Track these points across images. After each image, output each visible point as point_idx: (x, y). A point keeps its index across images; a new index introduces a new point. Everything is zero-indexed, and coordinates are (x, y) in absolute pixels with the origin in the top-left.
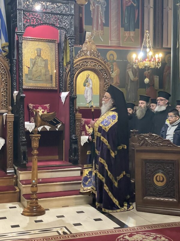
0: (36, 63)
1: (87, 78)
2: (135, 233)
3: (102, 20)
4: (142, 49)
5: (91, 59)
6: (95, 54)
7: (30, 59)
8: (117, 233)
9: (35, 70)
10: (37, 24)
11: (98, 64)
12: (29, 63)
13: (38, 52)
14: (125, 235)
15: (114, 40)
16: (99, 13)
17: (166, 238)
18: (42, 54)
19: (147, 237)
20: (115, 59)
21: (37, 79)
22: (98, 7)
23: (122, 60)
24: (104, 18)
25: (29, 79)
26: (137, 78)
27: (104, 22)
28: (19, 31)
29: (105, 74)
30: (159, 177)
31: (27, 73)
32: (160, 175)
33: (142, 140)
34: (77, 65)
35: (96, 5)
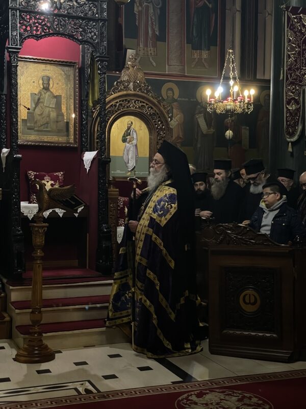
0: (41, 100)
1: (129, 128)
2: (208, 392)
3: (153, 31)
4: (222, 80)
5: (134, 95)
6: (143, 88)
7: (31, 94)
8: (178, 391)
9: (39, 113)
10: (43, 34)
11: (147, 104)
12: (29, 101)
13: (45, 82)
14: (191, 395)
15: (174, 64)
16: (149, 18)
17: (260, 399)
18: (51, 85)
19: (227, 398)
20: (176, 97)
21: (42, 128)
22: (147, 7)
23: (187, 99)
24: (157, 26)
25: (28, 129)
26: (212, 130)
27: (157, 33)
28: (12, 45)
29: (159, 123)
30: (248, 296)
31: (26, 118)
32: (250, 293)
33: (221, 234)
34: (111, 106)
35: (145, 4)
